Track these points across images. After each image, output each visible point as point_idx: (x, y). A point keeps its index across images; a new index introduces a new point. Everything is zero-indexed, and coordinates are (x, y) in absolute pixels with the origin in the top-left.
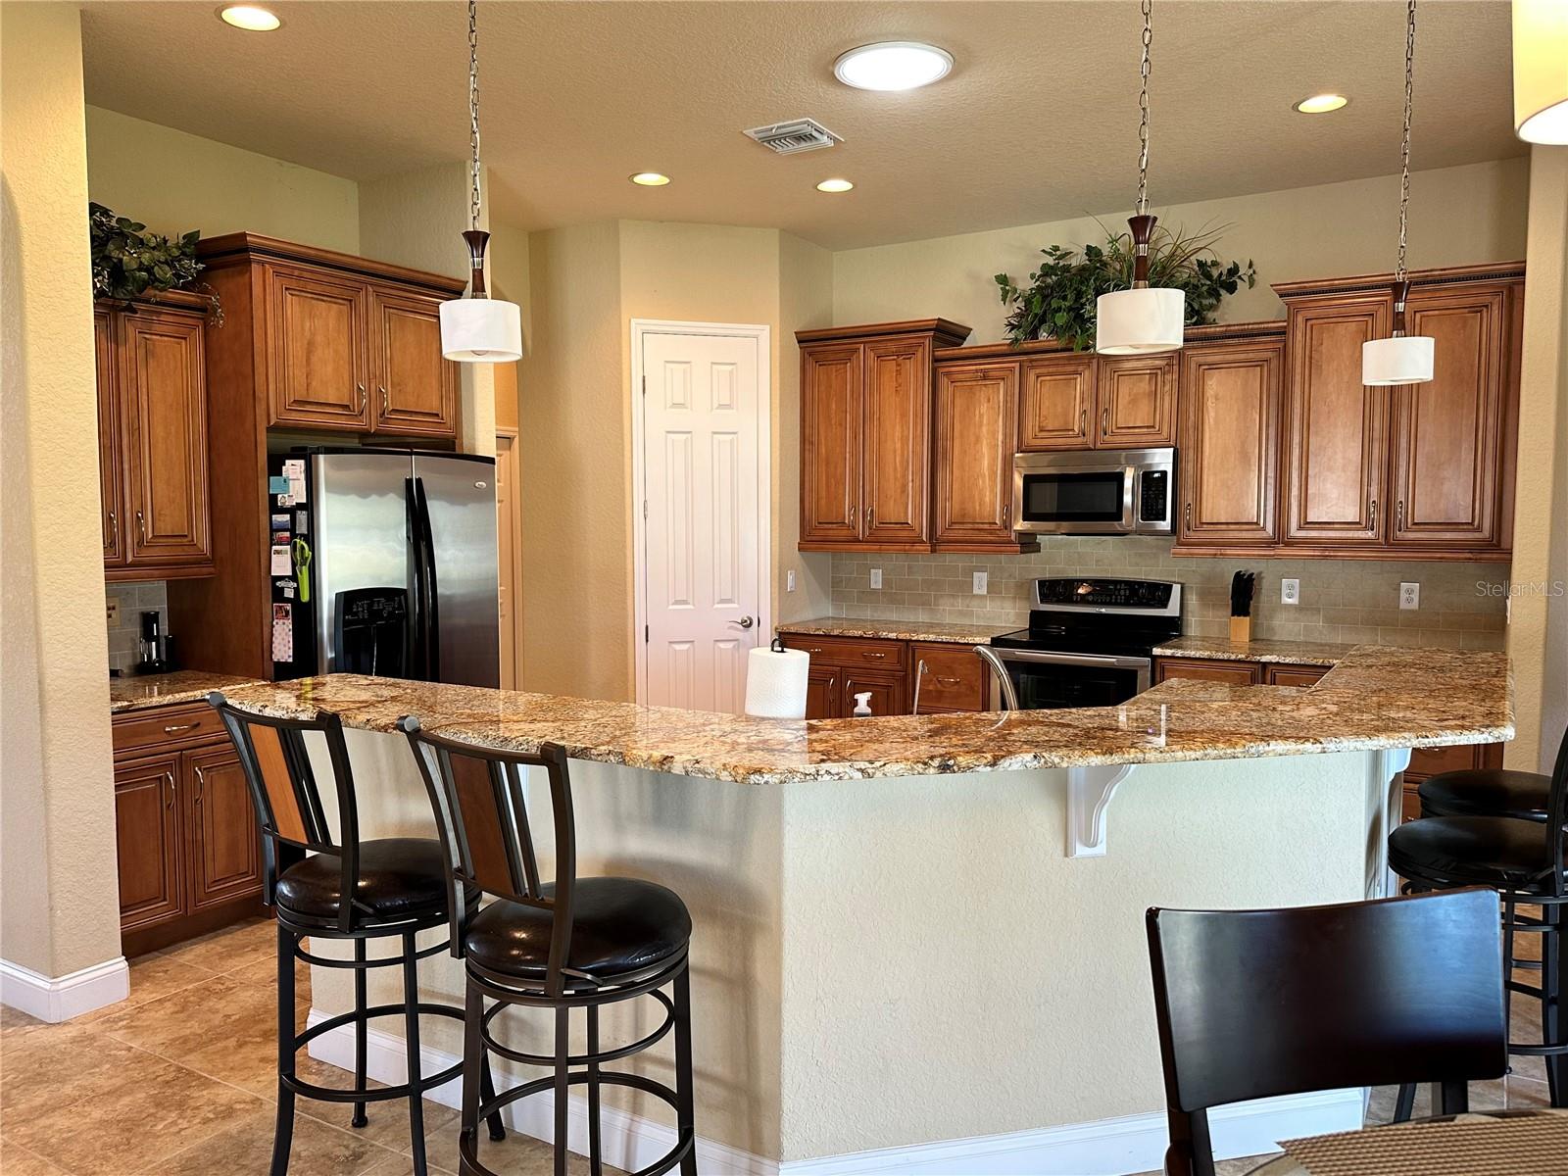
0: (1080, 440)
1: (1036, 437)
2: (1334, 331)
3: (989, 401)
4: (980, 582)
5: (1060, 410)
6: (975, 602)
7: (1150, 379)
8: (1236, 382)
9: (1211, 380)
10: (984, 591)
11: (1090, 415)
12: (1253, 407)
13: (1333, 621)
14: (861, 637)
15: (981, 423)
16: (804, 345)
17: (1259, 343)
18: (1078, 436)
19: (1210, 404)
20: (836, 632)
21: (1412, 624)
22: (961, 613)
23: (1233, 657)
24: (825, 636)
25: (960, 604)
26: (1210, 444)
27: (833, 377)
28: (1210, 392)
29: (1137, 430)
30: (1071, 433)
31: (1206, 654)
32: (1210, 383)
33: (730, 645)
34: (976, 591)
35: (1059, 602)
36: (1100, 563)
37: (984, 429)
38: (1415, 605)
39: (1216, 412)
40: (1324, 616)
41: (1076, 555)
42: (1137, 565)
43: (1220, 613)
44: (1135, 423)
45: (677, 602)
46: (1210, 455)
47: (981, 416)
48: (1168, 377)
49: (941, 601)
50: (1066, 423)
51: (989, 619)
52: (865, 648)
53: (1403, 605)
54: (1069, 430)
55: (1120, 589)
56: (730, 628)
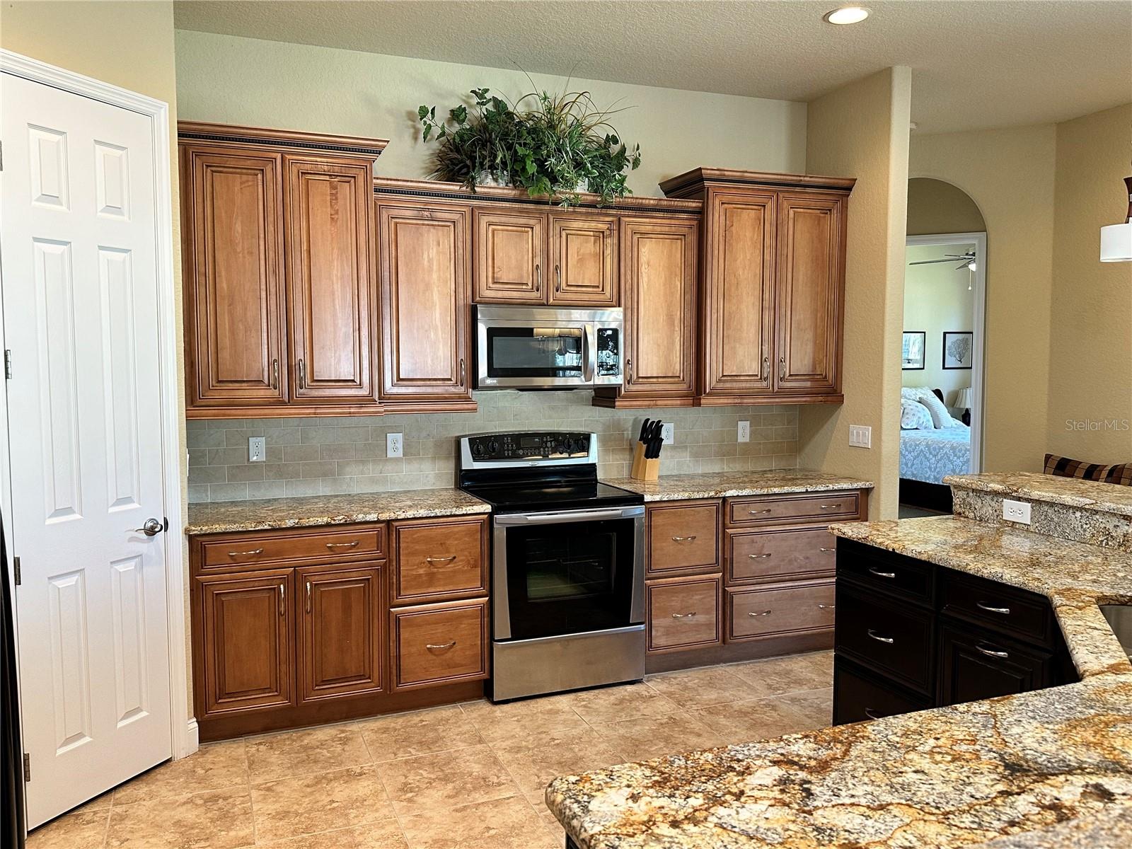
0: (535, 295)
1: (489, 288)
2: (740, 216)
3: (439, 245)
4: (395, 443)
5: (513, 261)
6: (389, 467)
7: (595, 242)
8: (663, 252)
9: (644, 248)
10: (400, 454)
11: (543, 269)
12: (676, 275)
13: (696, 456)
14: (328, 525)
15: (431, 267)
16: (186, 140)
17: (678, 219)
18: (532, 290)
19: (644, 269)
20: (290, 523)
21: (745, 452)
22: (373, 481)
23: (706, 496)
24: (273, 530)
25: (371, 470)
26: (644, 306)
27: (237, 189)
28: (643, 259)
29: (584, 289)
30: (524, 287)
31: (686, 496)
32: (643, 250)
33: (131, 565)
34: (390, 454)
35: (491, 459)
36: (518, 417)
37: (435, 276)
38: (747, 439)
39: (648, 277)
40: (690, 452)
41: (495, 410)
42: (550, 417)
43: (618, 457)
44: (582, 283)
45: (57, 513)
46: (644, 315)
47: (430, 260)
48: (609, 240)
49: (348, 469)
50: (522, 277)
51: (406, 483)
52: (330, 538)
53: (740, 440)
54: (523, 284)
55: (547, 441)
56: (132, 539)
